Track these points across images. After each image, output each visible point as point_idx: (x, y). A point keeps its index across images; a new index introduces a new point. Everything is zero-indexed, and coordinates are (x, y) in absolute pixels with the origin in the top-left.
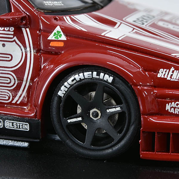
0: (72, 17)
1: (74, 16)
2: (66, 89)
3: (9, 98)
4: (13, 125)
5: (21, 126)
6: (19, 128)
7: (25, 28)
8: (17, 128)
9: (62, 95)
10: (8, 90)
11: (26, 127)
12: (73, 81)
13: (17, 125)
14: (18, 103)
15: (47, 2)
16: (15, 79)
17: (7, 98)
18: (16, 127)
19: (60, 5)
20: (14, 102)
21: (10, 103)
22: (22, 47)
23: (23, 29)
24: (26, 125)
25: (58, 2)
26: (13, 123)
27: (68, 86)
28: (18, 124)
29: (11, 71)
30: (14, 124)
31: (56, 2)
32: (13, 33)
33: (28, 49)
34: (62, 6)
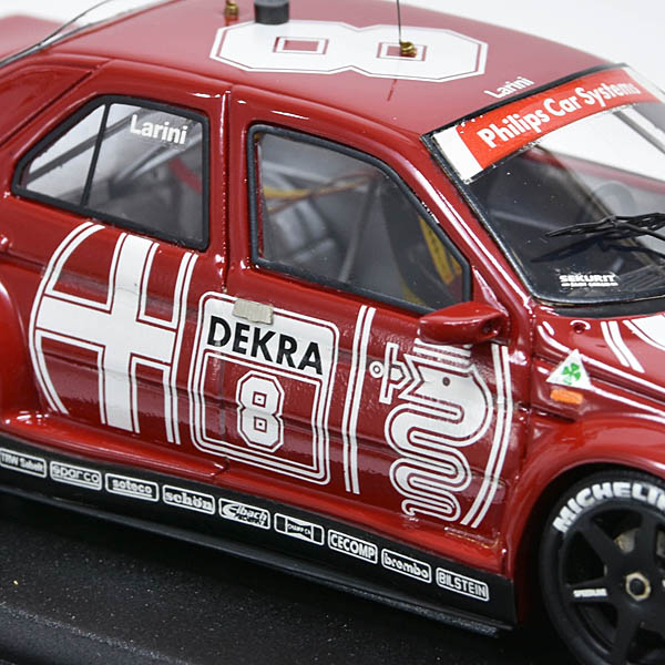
0: (626, 322)
1: (633, 321)
2: (574, 517)
3: (454, 510)
4: (453, 582)
5: (470, 588)
6: (467, 592)
7: (500, 346)
8: (462, 590)
9: (564, 530)
10: (450, 492)
11: (482, 591)
12: (587, 498)
13: (462, 583)
14: (474, 526)
15: (571, 278)
16: (465, 469)
17: (449, 511)
18: (460, 588)
19: (608, 285)
20: (465, 522)
21: (457, 524)
22: (488, 394)
23: (495, 348)
24: (482, 586)
25: (605, 277)
26: (453, 577)
27: (579, 510)
28: (465, 582)
29: (458, 448)
30: (456, 579)
31: (597, 278)
32: (468, 354)
33: (500, 400)
34: (612, 287)
